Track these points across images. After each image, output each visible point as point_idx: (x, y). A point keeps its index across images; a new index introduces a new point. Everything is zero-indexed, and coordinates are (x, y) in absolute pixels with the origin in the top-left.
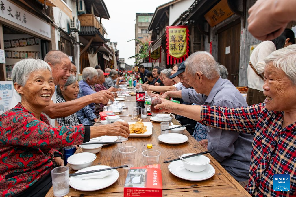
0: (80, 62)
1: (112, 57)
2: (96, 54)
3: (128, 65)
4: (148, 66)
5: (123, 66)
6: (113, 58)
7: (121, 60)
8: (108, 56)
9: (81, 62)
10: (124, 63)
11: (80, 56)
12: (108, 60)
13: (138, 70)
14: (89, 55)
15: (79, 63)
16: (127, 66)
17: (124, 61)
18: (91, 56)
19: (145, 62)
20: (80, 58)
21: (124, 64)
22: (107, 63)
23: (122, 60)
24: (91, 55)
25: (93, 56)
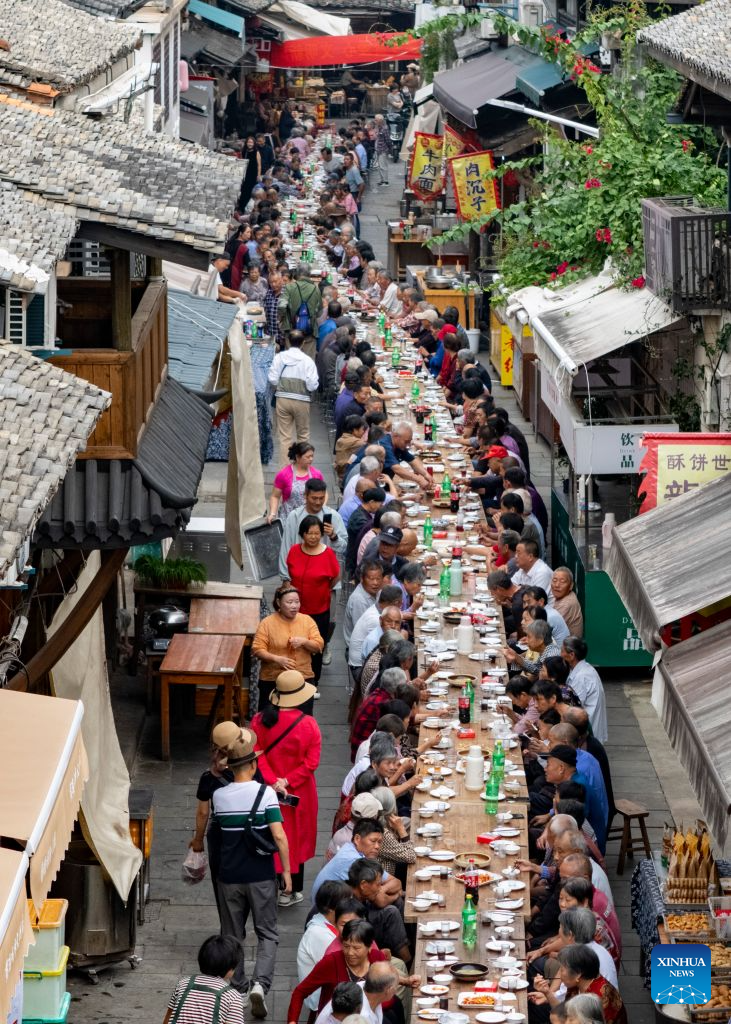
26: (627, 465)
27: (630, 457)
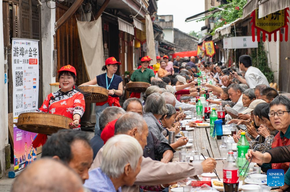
0: (56, 47)
1: (142, 20)
2: (100, 20)
3: (185, 35)
4: (245, 45)
5: (168, 37)
6: (144, 25)
7: (163, 21)
8: (131, 21)
9: (59, 46)
10: (171, 29)
11: (56, 32)
12: (132, 32)
13: (213, 52)
14: (81, 26)
15: (54, 51)
16: (180, 37)
17: (171, 21)
18: (84, 28)
19: (238, 35)
20: (56, 37)
21: (173, 32)
22: (126, 39)
23: (167, 19)
24: (84, 23)
25: (90, 27)
26: (245, 46)
27: (246, 44)
